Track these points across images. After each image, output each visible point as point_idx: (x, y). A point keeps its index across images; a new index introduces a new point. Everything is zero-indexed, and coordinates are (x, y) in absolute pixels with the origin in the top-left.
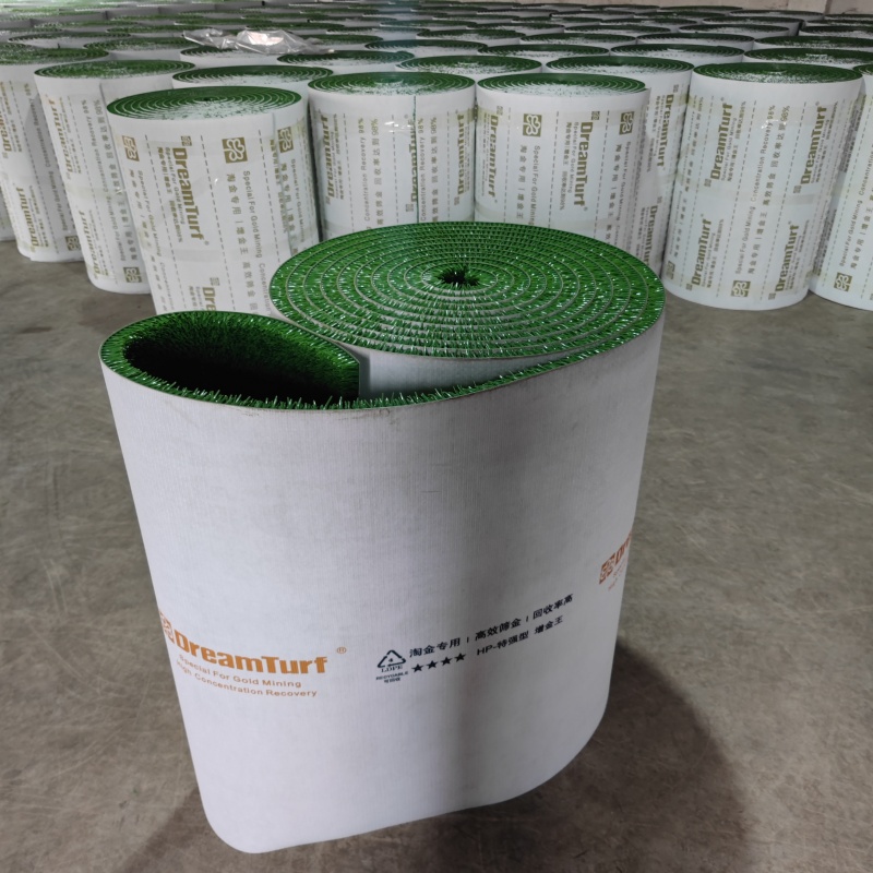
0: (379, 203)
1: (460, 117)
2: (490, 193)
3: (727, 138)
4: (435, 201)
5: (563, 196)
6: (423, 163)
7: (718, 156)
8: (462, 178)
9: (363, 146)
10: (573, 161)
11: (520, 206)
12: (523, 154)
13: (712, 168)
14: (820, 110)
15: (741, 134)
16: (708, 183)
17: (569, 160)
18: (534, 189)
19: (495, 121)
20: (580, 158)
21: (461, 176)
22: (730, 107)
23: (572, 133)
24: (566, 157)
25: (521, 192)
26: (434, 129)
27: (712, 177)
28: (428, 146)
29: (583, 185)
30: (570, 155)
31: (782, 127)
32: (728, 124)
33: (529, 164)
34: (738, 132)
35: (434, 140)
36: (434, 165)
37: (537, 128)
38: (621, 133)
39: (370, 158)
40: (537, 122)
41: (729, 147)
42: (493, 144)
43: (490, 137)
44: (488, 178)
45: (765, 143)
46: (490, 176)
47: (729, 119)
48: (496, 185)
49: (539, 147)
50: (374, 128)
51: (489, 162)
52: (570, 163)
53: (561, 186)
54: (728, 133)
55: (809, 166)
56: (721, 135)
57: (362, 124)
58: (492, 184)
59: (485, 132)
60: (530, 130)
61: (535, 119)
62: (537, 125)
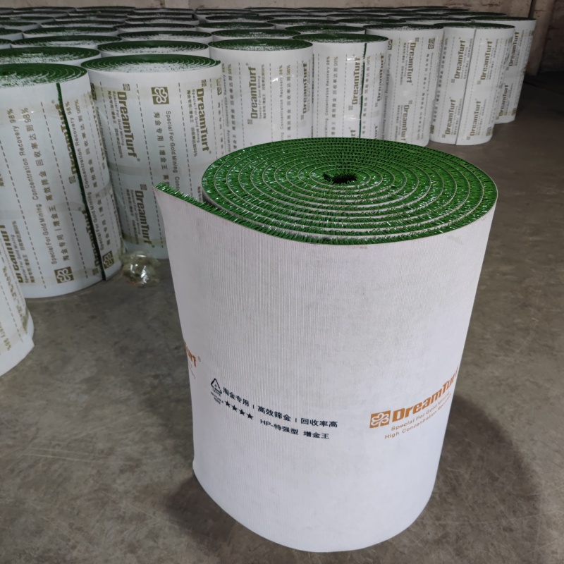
0: (44, 182)
1: (90, 97)
2: (130, 154)
3: (257, 90)
4: (92, 170)
5: (195, 146)
6: (77, 140)
7: (253, 103)
9: (17, 134)
11: (163, 160)
12: (157, 119)
13: (251, 112)
14: (305, 65)
15: (266, 87)
16: (250, 122)
17: (194, 118)
18: (173, 145)
19: (123, 96)
20: (200, 116)
22: (254, 69)
23: (192, 98)
24: (191, 117)
25: (162, 149)
26: (78, 109)
27: (252, 117)
28: (78, 124)
29: (205, 136)
31: (288, 79)
32: (255, 81)
33: (164, 125)
34: (263, 85)
35: (80, 119)
36: (85, 140)
37: (165, 98)
38: (219, 94)
39: (27, 143)
40: (164, 93)
41: (260, 97)
42: (125, 115)
43: (119, 109)
44: (125, 143)
45: (282, 91)
46: (127, 141)
47: (255, 78)
48: (134, 147)
49: (169, 112)
50: (25, 117)
51: (123, 130)
52: (195, 121)
53: (192, 139)
54: (257, 87)
55: (305, 102)
56: (252, 88)
57: (11, 114)
58: (130, 147)
59: (112, 106)
60: (159, 100)
61: (162, 91)
62: (165, 95)
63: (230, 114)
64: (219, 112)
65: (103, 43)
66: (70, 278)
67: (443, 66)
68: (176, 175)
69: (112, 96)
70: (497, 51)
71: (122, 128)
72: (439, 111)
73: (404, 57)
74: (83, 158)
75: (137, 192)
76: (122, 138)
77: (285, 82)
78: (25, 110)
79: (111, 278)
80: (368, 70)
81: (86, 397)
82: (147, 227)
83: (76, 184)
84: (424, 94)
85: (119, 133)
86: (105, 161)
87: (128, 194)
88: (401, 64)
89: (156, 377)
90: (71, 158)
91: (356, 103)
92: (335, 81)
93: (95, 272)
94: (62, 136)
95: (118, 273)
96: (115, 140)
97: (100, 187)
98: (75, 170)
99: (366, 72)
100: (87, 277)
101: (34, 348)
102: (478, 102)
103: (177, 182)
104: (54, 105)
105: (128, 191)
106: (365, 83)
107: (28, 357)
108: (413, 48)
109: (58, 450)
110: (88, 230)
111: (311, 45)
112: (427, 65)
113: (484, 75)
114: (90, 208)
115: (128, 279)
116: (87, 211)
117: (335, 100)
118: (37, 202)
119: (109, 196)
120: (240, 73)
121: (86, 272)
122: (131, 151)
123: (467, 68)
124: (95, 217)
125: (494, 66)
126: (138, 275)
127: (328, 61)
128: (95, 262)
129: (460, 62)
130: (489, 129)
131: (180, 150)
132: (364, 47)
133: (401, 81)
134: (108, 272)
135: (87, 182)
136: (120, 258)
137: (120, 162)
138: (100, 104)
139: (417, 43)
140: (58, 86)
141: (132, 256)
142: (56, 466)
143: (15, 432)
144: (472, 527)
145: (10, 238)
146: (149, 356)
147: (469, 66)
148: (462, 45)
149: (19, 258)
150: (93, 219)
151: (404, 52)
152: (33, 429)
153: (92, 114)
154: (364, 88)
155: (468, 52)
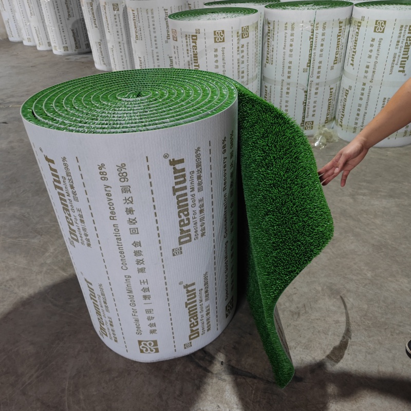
0: (289, 67)
2: (351, 64)
4: (319, 67)
5: (393, 67)
6: (315, 47)
8: (337, 56)
9: (285, 37)
11: (366, 72)
12: (372, 43)
17: (399, 46)
18: (376, 63)
19: (360, 24)
20: (406, 46)
21: (336, 54)
25: (368, 64)
26: (324, 28)
28: (320, 37)
29: (405, 61)
30: (400, 44)
33: (375, 48)
35: (323, 35)
37: (382, 28)
39: (288, 43)
42: (357, 37)
46: (353, 55)
48: (355, 60)
49: (382, 39)
50: (292, 28)
53: (392, 61)
57: (286, 25)
59: (354, 31)
60: (378, 30)
68: (371, 84)
71: (353, 46)
74: (316, 59)
75: (347, 90)
76: (351, 53)
78: (293, 24)
83: (306, 74)
85: (351, 49)
87: (343, 91)
90: (309, 57)
97: (322, 80)
98: (309, 65)
104: (311, 23)
105: (344, 88)
110: (303, 103)
114: (308, 91)
131: (380, 67)
135: (312, 74)
136: (319, 128)
137: (346, 68)
150: (308, 97)
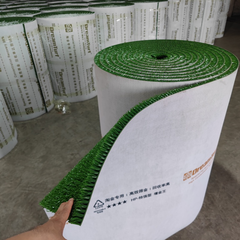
0: (19, 69)
1: (38, 30)
2: (56, 56)
4: (40, 63)
6: (33, 49)
7: (109, 32)
9: (6, 48)
10: (85, 38)
11: (71, 58)
12: (67, 39)
13: (108, 35)
14: (131, 13)
15: (115, 24)
17: (84, 38)
18: (75, 51)
19: (52, 29)
22: (109, 16)
23: (83, 29)
25: (70, 53)
27: (109, 38)
28: (33, 42)
29: (89, 46)
31: (124, 19)
34: (113, 23)
35: (34, 40)
39: (11, 52)
41: (112, 28)
42: (53, 38)
43: (51, 35)
44: (54, 51)
45: (121, 25)
46: (55, 49)
47: (109, 20)
48: (58, 52)
49: (73, 36)
50: (10, 40)
51: (53, 45)
52: (84, 39)
53: (83, 48)
54: (110, 24)
55: (132, 30)
56: (108, 25)
57: (3, 39)
58: (56, 52)
59: (47, 34)
60: (68, 30)
61: (69, 26)
62: (71, 28)
63: (99, 37)
64: (95, 35)
65: (42, 8)
66: (32, 112)
67: (191, 13)
68: (76, 64)
69: (47, 29)
70: (216, 5)
71: (52, 44)
72: (190, 33)
73: (174, 9)
74: (36, 58)
75: (60, 73)
76: (52, 48)
77: (123, 21)
78: (9, 37)
79: (50, 112)
80: (159, 14)
81: (42, 165)
82: (65, 88)
83: (33, 70)
84: (183, 26)
85: (51, 46)
86: (45, 59)
87: (56, 74)
88: (173, 12)
89: (72, 154)
90: (30, 58)
91: (154, 30)
92: (145, 20)
93: (43, 109)
94: (26, 48)
95: (53, 109)
96: (49, 50)
97: (44, 71)
98: (32, 63)
99: (159, 16)
100: (39, 111)
101: (18, 143)
102: (207, 28)
103: (77, 67)
104: (22, 34)
105: (56, 72)
106: (158, 21)
107: (15, 147)
108: (178, 5)
109: (30, 188)
110: (39, 90)
111: (134, 4)
112: (185, 12)
113: (210, 16)
114: (39, 81)
115: (57, 112)
116: (38, 82)
117: (145, 29)
118: (16, 78)
119: (47, 75)
120: (103, 18)
121: (39, 109)
122: (56, 54)
123: (203, 13)
124: (42, 84)
125: (215, 12)
126: (61, 110)
127: (141, 11)
128: (43, 104)
129: (199, 11)
130: (213, 40)
131: (78, 53)
132: (157, 4)
133: (173, 20)
134: (49, 109)
135: (38, 69)
136: (53, 103)
137: (52, 59)
138: (42, 33)
139: (180, 2)
140: (24, 25)
141: (59, 101)
142: (30, 196)
143: (11, 181)
144: (223, 220)
145: (5, 95)
146: (68, 146)
147: (203, 12)
148: (200, 3)
149: (10, 104)
150: (41, 85)
151: (174, 7)
152: (19, 179)
153: (39, 38)
154: (158, 23)
155: (203, 6)
